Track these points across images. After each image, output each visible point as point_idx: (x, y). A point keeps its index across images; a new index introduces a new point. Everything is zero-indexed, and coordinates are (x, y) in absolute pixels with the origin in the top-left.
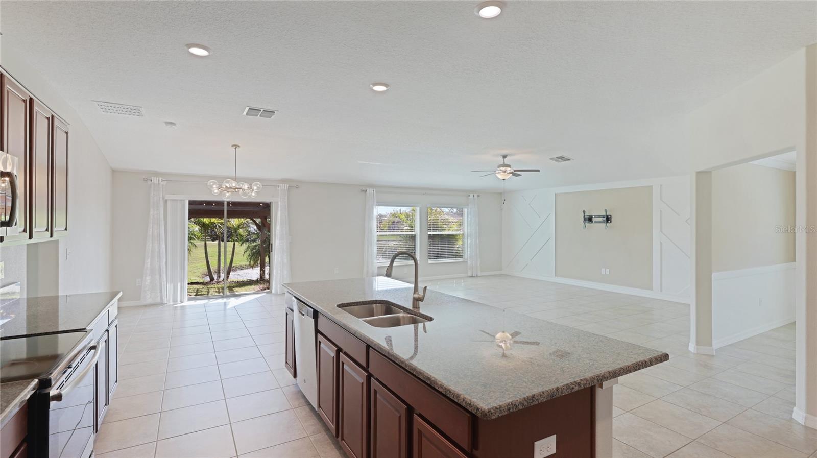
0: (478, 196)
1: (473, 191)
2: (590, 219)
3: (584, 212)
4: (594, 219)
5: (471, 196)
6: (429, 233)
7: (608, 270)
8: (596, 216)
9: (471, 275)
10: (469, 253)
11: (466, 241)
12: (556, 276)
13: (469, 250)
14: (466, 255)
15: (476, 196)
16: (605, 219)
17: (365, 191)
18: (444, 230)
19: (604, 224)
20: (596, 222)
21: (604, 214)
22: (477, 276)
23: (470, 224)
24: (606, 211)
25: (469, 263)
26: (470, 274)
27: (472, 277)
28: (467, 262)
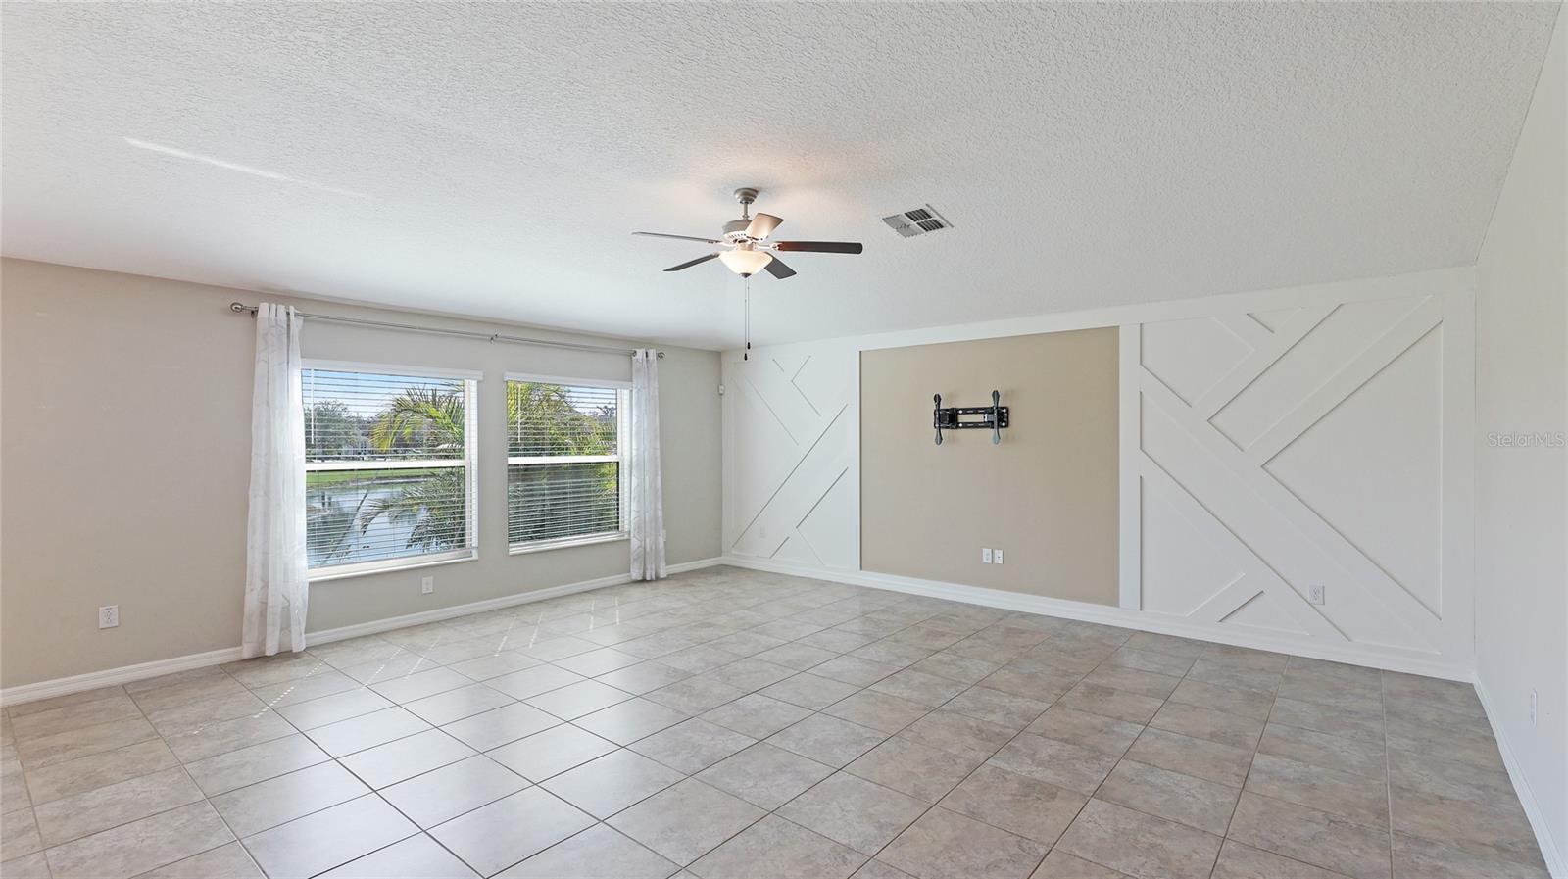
0: (660, 355)
1: (646, 342)
2: (948, 418)
3: (937, 399)
4: (963, 418)
5: (641, 353)
6: (512, 460)
7: (999, 553)
8: (966, 411)
9: (640, 578)
10: (633, 514)
11: (627, 481)
12: (861, 569)
13: (634, 507)
14: (626, 522)
15: (652, 353)
16: (994, 417)
17: (254, 313)
18: (563, 449)
19: (990, 433)
20: (966, 426)
21: (990, 403)
22: (657, 579)
23: (637, 434)
24: (996, 395)
25: (635, 543)
26: (636, 575)
27: (644, 581)
28: (629, 540)
